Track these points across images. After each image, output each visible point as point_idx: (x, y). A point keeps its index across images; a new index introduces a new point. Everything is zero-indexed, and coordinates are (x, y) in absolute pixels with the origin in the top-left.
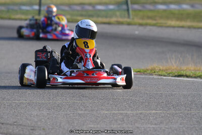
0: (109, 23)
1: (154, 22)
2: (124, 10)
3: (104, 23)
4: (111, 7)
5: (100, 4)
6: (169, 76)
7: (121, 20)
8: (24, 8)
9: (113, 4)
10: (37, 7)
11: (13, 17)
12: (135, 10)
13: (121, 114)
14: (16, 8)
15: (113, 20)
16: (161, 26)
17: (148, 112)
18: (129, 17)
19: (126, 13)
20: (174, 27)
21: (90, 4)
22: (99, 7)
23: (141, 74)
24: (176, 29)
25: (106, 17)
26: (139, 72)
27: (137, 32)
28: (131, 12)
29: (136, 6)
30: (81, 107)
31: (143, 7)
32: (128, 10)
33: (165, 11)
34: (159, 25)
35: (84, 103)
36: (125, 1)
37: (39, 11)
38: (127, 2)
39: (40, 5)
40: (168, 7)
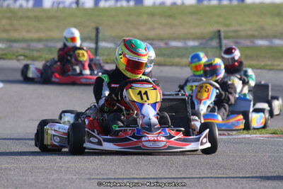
1: (263, 64)
2: (216, 48)
4: (191, 43)
9: (193, 39)
16: (270, 70)
22: (174, 44)
32: (220, 46)
33: (269, 48)
34: (269, 67)
36: (217, 35)
37: (96, 49)
38: (220, 35)
39: (97, 43)
40: (271, 42)
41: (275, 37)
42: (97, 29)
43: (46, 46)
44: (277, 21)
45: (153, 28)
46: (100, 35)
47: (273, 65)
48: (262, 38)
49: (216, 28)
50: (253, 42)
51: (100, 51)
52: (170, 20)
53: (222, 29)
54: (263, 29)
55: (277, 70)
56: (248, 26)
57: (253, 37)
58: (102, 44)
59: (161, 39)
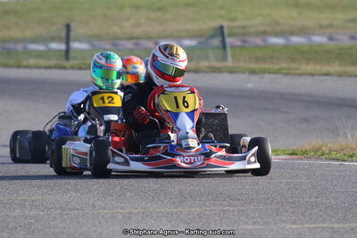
1: (277, 67)
6: (352, 161)
9: (190, 37)
16: (287, 74)
20: (312, 75)
24: (316, 78)
27: (250, 86)
31: (244, 41)
33: (286, 47)
34: (285, 71)
36: (219, 31)
37: (67, 51)
38: (222, 33)
39: (68, 43)
40: (287, 40)
41: (292, 33)
42: (68, 27)
43: (4, 48)
44: (294, 13)
45: (138, 25)
46: (72, 34)
47: (289, 69)
48: (276, 35)
49: (217, 23)
50: (264, 40)
51: (72, 54)
52: (159, 14)
53: (226, 24)
54: (277, 23)
55: (295, 74)
56: (259, 20)
57: (265, 33)
58: (75, 45)
59: (149, 38)
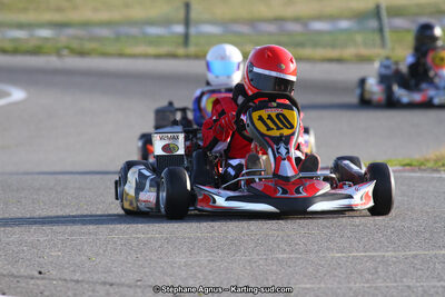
0: (339, 60)
2: (373, 31)
3: (331, 60)
4: (344, 24)
5: (319, 18)
7: (364, 51)
8: (153, 31)
10: (180, 29)
11: (129, 50)
12: (395, 30)
13: (371, 258)
14: (134, 31)
15: (349, 52)
17: (432, 253)
18: (383, 45)
19: (377, 37)
21: (297, 20)
22: (318, 26)
23: (413, 171)
25: (333, 46)
26: (408, 165)
28: (387, 34)
29: (399, 22)
30: (283, 246)
32: (381, 30)
35: (288, 236)
38: (378, 14)
42: (187, 5)
